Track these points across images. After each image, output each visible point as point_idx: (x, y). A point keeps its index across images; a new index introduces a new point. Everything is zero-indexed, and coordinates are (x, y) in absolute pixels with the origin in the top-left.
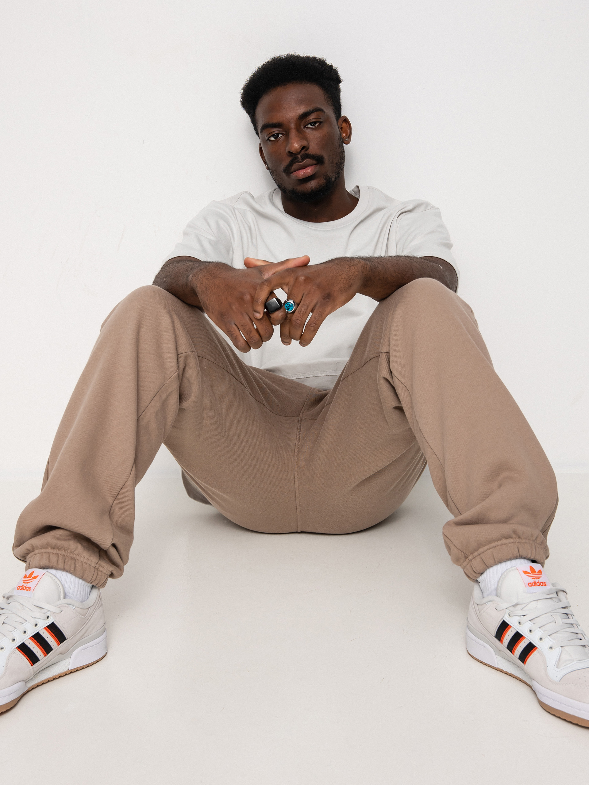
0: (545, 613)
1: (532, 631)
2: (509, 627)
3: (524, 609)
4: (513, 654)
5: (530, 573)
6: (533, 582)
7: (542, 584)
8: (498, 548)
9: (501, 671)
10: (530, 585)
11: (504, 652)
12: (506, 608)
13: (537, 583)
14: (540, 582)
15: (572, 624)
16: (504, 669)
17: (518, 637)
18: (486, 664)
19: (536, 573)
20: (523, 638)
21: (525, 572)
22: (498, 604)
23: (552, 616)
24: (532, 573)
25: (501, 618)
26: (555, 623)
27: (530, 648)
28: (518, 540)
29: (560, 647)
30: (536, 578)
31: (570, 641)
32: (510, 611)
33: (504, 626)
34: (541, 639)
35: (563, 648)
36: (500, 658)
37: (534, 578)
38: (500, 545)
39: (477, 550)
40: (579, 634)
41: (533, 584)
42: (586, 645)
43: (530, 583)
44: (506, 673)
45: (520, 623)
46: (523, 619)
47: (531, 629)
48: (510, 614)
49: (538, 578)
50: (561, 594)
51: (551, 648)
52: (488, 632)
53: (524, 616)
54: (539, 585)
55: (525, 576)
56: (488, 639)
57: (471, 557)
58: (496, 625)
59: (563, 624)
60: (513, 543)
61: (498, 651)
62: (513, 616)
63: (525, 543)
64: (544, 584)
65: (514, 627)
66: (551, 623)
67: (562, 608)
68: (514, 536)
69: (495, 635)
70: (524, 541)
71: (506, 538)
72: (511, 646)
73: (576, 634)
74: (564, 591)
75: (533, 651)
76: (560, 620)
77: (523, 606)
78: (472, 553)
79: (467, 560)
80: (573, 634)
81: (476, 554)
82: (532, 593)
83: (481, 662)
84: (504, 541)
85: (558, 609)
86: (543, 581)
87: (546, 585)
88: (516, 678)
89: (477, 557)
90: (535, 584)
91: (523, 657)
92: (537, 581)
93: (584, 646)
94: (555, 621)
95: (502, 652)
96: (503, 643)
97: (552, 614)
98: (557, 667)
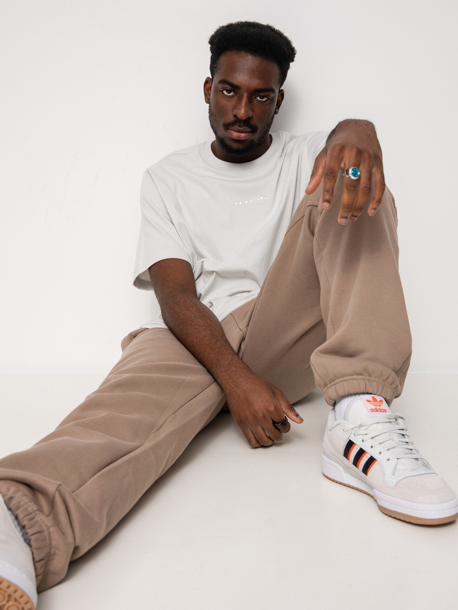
0: (385, 432)
1: (373, 447)
2: (354, 445)
3: (367, 429)
4: (358, 468)
5: (372, 402)
6: (375, 408)
7: (382, 410)
8: (349, 381)
9: (349, 486)
10: (372, 410)
11: (351, 469)
12: (352, 429)
13: (379, 409)
14: (381, 409)
15: (407, 442)
16: (352, 484)
17: (361, 452)
18: (337, 482)
19: (377, 402)
20: (365, 453)
21: (368, 401)
22: (345, 426)
23: (390, 435)
24: (374, 402)
25: (348, 438)
26: (392, 441)
27: (372, 460)
28: (368, 378)
29: (396, 459)
30: (377, 406)
31: (406, 455)
32: (355, 431)
33: (350, 444)
34: (380, 453)
35: (398, 460)
36: (348, 475)
37: (376, 406)
38: (351, 380)
39: (333, 381)
40: (413, 450)
41: (375, 410)
42: (418, 458)
43: (372, 409)
44: (353, 488)
45: (363, 441)
46: (366, 438)
47: (372, 446)
48: (355, 434)
49: (380, 406)
50: (400, 420)
51: (388, 460)
52: (338, 453)
53: (366, 434)
54: (380, 411)
55: (368, 404)
56: (338, 460)
57: (329, 385)
58: (344, 444)
59: (400, 442)
60: (363, 379)
61: (347, 469)
62: (357, 435)
63: (374, 381)
64: (384, 411)
65: (359, 445)
66: (389, 441)
67: (400, 430)
68: (365, 374)
69: (343, 454)
70: (373, 379)
71: (358, 374)
72: (356, 462)
73: (411, 451)
74: (402, 418)
75: (374, 464)
76: (397, 438)
77: (366, 427)
78: (330, 383)
79: (326, 387)
80: (406, 450)
81: (332, 383)
82: (374, 417)
83: (333, 481)
84: (355, 377)
85: (396, 430)
86: (384, 408)
87: (386, 412)
88: (361, 491)
89: (333, 386)
90: (377, 410)
91: (366, 470)
92: (378, 408)
93: (417, 459)
94: (393, 439)
95: (349, 469)
96: (350, 460)
97: (390, 434)
98: (393, 475)
